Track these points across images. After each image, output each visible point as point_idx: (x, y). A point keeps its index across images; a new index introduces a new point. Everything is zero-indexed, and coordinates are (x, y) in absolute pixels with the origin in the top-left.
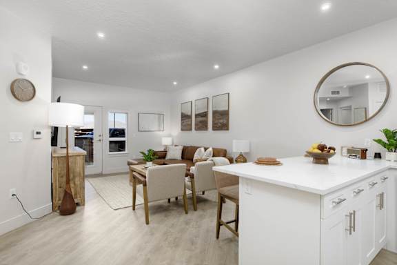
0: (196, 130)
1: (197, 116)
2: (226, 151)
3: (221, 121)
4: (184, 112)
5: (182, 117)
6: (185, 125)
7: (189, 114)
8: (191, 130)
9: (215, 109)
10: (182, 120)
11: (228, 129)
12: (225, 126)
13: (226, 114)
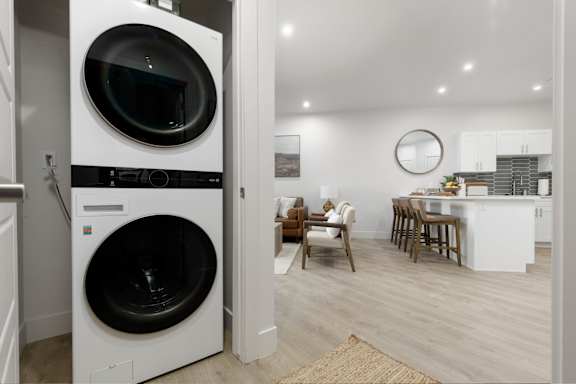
3: (289, 166)
9: (279, 152)
11: (299, 176)
12: (294, 173)
13: (295, 158)
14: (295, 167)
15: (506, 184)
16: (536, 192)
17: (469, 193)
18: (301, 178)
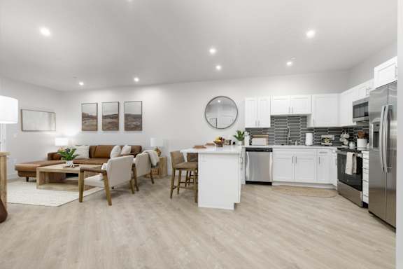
0: (103, 130)
1: (104, 117)
2: (141, 147)
3: (134, 123)
4: (86, 112)
5: (83, 117)
6: (88, 126)
7: (94, 114)
8: (97, 130)
9: (127, 113)
10: (83, 120)
11: (141, 130)
12: (138, 128)
13: (139, 117)
14: (139, 124)
15: (281, 136)
16: (304, 143)
17: (253, 143)
18: (143, 131)
